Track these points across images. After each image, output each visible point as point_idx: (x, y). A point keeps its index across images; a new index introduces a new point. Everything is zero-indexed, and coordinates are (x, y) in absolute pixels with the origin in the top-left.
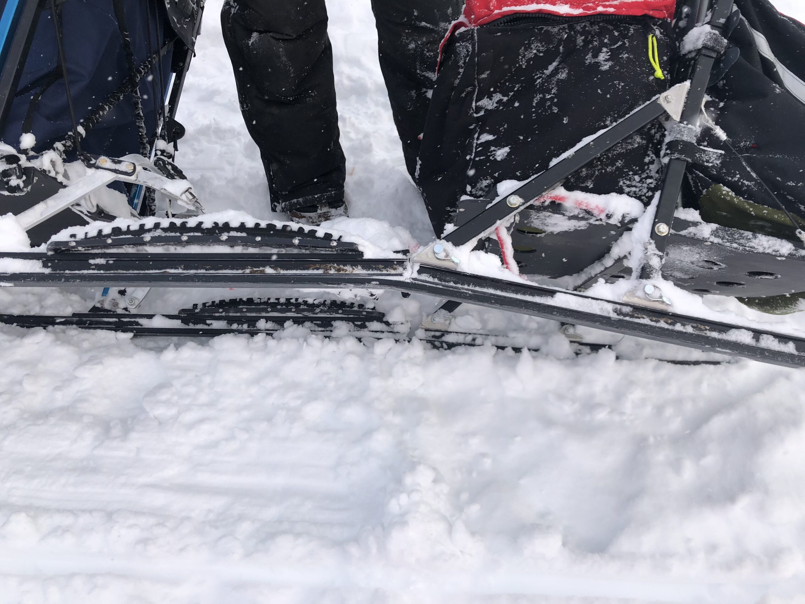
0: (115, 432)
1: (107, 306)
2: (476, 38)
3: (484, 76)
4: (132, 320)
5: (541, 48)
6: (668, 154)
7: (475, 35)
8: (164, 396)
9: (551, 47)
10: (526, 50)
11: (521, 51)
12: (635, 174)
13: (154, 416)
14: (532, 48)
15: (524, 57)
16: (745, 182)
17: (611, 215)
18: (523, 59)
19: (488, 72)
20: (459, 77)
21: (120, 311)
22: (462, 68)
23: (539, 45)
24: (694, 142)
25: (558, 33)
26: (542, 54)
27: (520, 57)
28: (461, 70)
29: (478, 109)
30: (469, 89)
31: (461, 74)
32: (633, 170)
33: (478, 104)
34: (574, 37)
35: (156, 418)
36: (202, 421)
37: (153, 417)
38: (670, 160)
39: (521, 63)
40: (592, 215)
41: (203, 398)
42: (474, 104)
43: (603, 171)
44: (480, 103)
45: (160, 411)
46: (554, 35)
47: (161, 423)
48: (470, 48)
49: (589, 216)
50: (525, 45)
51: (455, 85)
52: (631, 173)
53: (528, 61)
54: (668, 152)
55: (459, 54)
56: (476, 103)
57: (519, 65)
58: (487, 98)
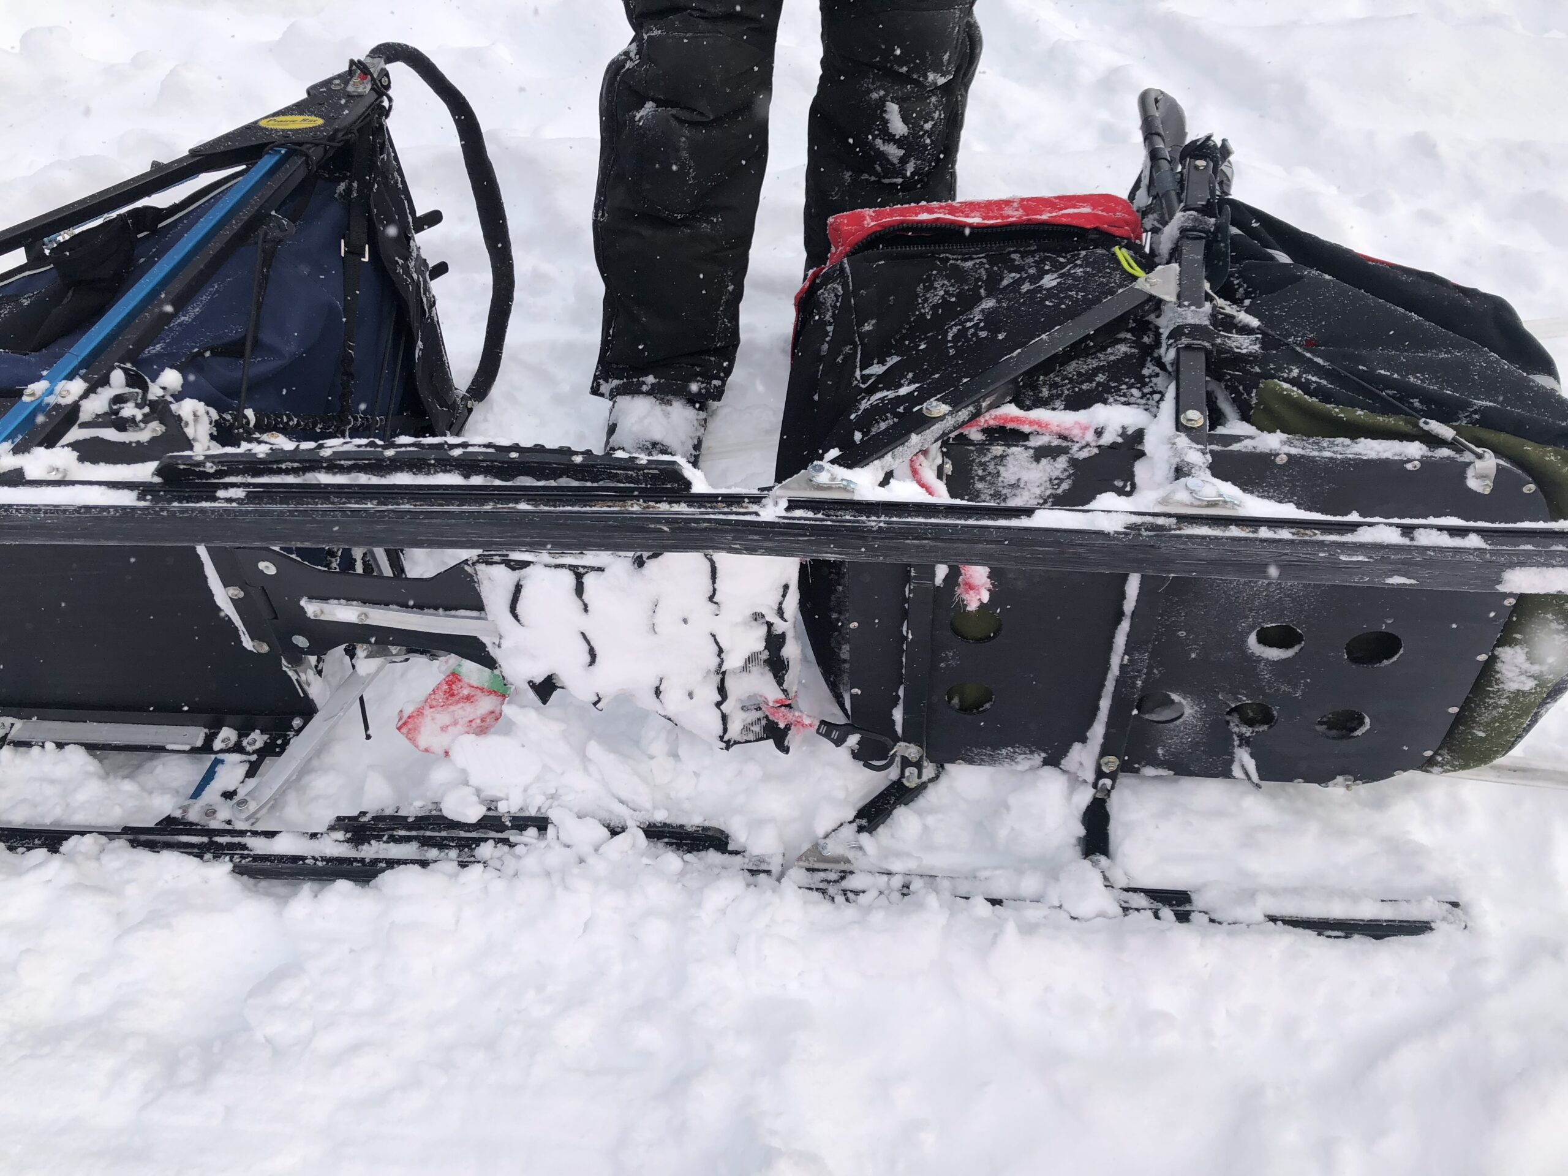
0: (187, 1074)
1: (193, 816)
2: (848, 270)
3: (867, 327)
4: (236, 840)
5: (951, 289)
6: (1171, 345)
7: (846, 265)
8: (289, 992)
9: (966, 288)
10: (927, 289)
11: (918, 289)
12: (1131, 386)
13: (265, 1037)
14: (936, 289)
15: (926, 300)
16: (1310, 377)
17: (1102, 428)
18: (926, 305)
19: (874, 321)
20: (828, 339)
21: (214, 824)
22: (831, 325)
23: (946, 282)
24: (1207, 323)
25: (974, 269)
26: (953, 299)
27: (920, 301)
28: (830, 329)
29: (865, 378)
30: (847, 349)
31: (831, 334)
32: (1126, 383)
33: (864, 373)
34: (999, 275)
35: (268, 1040)
36: (356, 1048)
37: (263, 1040)
38: (1178, 350)
39: (923, 311)
40: (1073, 441)
41: (364, 1000)
42: (858, 374)
43: (1077, 389)
44: (866, 372)
45: (276, 1028)
46: (966, 271)
47: (277, 1051)
48: (840, 289)
49: (1069, 444)
50: (924, 281)
51: (822, 354)
52: (1124, 387)
53: (934, 308)
54: (1171, 341)
55: (824, 304)
56: (861, 371)
57: (920, 313)
58: (878, 363)
